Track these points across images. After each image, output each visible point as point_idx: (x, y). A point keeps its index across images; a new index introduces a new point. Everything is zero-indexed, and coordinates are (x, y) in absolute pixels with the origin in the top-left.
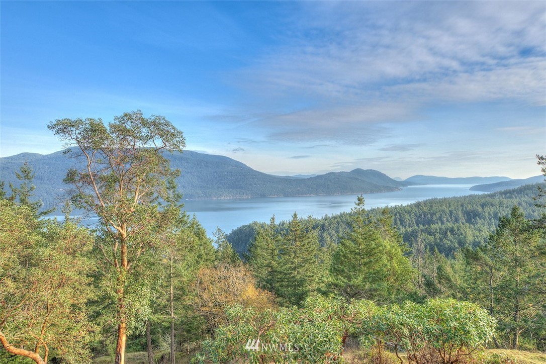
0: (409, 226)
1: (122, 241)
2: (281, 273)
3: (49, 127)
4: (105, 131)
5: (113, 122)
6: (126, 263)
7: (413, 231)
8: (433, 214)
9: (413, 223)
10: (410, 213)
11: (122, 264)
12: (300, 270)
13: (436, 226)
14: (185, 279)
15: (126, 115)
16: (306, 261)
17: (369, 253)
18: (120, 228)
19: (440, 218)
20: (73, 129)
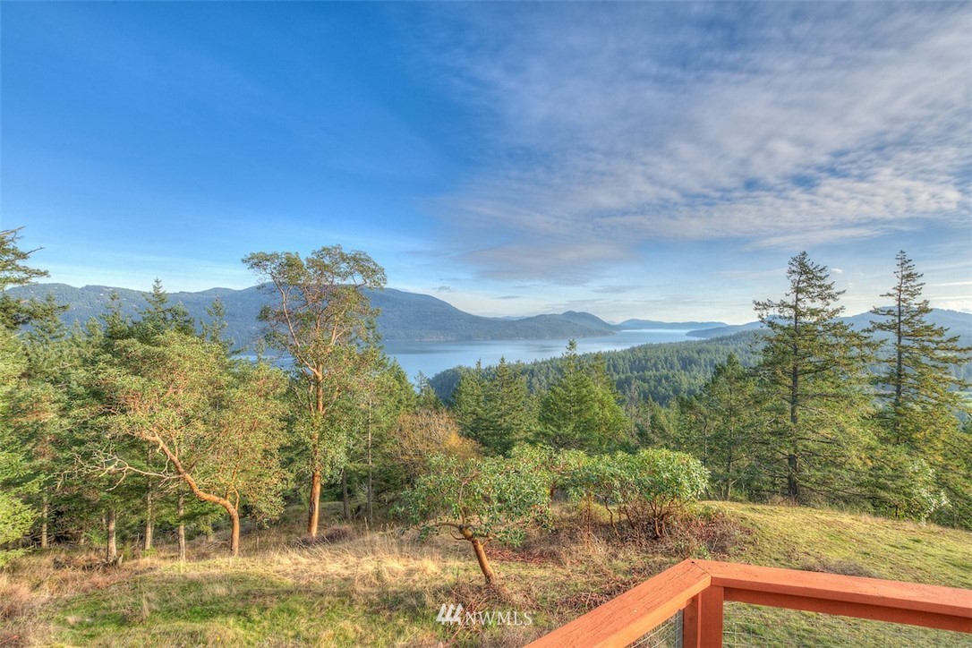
0: (623, 372)
1: (318, 384)
2: (486, 420)
3: (243, 261)
4: (302, 266)
5: (310, 256)
6: (321, 407)
7: (626, 379)
8: (647, 361)
9: (627, 370)
10: (623, 358)
11: (317, 408)
12: (507, 418)
13: (651, 373)
14: (384, 426)
15: (324, 250)
16: (513, 408)
17: (581, 401)
18: (315, 370)
19: (655, 365)
20: (268, 263)
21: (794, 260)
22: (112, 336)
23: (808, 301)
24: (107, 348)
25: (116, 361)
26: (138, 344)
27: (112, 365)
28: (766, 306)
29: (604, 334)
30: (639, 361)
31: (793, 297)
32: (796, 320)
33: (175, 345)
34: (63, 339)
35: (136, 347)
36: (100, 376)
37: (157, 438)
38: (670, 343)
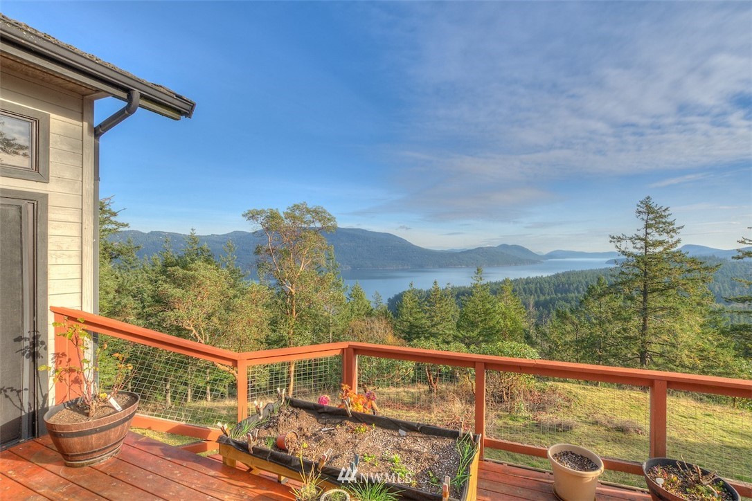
0: (548, 294)
1: (292, 296)
2: (417, 327)
3: (244, 216)
4: (280, 218)
5: (286, 211)
6: (294, 313)
7: (551, 299)
8: (570, 285)
9: (552, 292)
10: (549, 283)
11: (292, 313)
12: (439, 327)
13: (573, 295)
14: (340, 328)
15: (295, 206)
16: (444, 319)
17: (487, 312)
18: (290, 288)
19: (577, 288)
20: (259, 216)
21: (642, 203)
22: (166, 265)
23: (656, 234)
24: (164, 272)
25: (168, 280)
26: (180, 270)
27: (165, 282)
28: (619, 239)
29: (534, 262)
30: (562, 285)
31: (643, 231)
32: (646, 249)
33: (201, 270)
34: (138, 269)
35: (180, 272)
36: (160, 289)
37: (192, 328)
38: (592, 270)
